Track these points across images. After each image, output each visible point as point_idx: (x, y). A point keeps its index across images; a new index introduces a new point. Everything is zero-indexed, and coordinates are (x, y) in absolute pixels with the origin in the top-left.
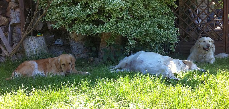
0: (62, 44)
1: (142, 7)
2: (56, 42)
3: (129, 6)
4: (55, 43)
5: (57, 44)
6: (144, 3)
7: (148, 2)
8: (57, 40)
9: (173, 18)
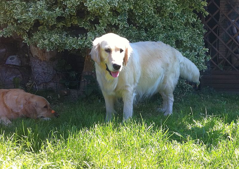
0: (17, 64)
1: (151, 11)
2: (9, 61)
3: (128, 8)
4: (7, 63)
5: (9, 63)
6: (155, 4)
7: (161, 4)
8: (11, 57)
9: (201, 31)
